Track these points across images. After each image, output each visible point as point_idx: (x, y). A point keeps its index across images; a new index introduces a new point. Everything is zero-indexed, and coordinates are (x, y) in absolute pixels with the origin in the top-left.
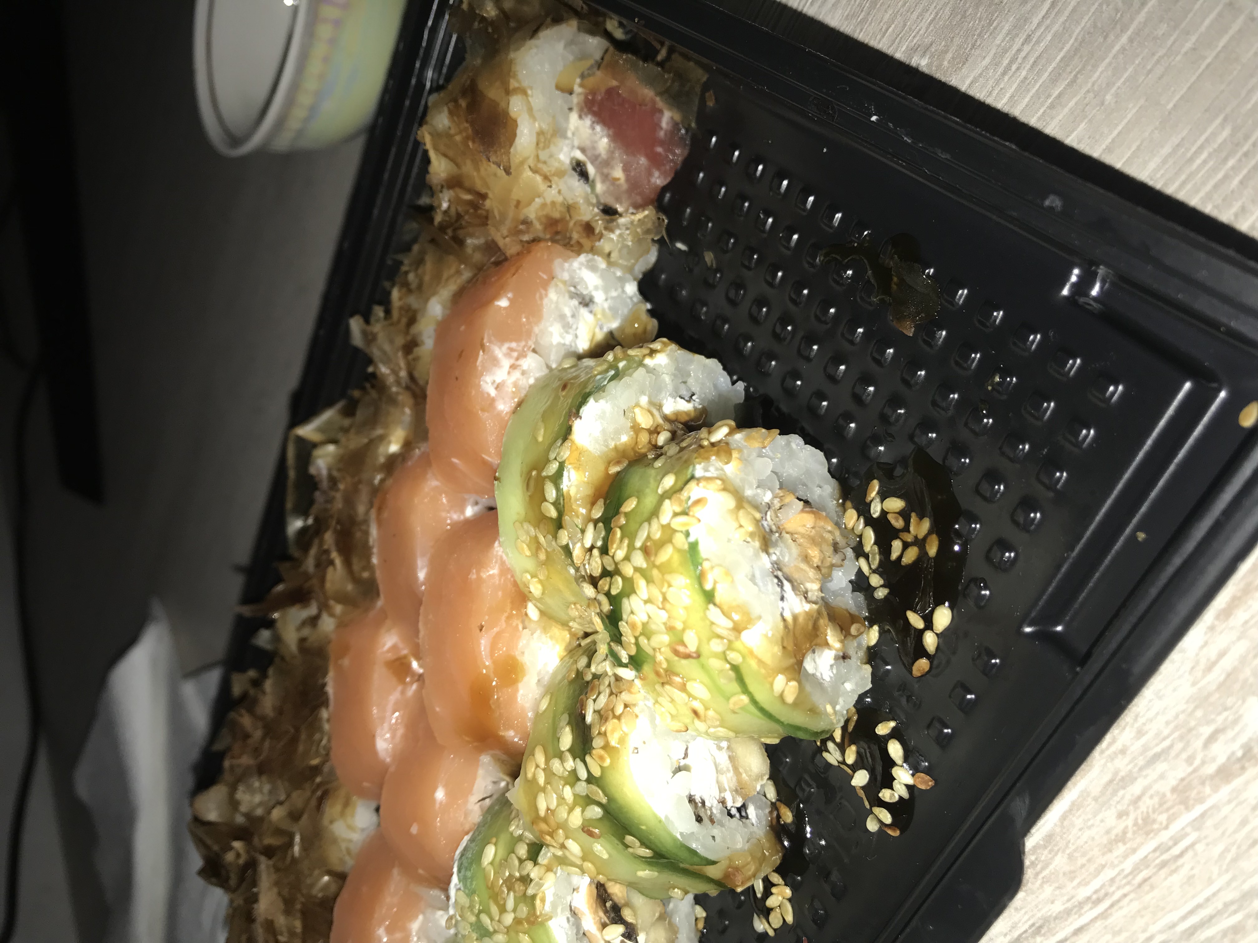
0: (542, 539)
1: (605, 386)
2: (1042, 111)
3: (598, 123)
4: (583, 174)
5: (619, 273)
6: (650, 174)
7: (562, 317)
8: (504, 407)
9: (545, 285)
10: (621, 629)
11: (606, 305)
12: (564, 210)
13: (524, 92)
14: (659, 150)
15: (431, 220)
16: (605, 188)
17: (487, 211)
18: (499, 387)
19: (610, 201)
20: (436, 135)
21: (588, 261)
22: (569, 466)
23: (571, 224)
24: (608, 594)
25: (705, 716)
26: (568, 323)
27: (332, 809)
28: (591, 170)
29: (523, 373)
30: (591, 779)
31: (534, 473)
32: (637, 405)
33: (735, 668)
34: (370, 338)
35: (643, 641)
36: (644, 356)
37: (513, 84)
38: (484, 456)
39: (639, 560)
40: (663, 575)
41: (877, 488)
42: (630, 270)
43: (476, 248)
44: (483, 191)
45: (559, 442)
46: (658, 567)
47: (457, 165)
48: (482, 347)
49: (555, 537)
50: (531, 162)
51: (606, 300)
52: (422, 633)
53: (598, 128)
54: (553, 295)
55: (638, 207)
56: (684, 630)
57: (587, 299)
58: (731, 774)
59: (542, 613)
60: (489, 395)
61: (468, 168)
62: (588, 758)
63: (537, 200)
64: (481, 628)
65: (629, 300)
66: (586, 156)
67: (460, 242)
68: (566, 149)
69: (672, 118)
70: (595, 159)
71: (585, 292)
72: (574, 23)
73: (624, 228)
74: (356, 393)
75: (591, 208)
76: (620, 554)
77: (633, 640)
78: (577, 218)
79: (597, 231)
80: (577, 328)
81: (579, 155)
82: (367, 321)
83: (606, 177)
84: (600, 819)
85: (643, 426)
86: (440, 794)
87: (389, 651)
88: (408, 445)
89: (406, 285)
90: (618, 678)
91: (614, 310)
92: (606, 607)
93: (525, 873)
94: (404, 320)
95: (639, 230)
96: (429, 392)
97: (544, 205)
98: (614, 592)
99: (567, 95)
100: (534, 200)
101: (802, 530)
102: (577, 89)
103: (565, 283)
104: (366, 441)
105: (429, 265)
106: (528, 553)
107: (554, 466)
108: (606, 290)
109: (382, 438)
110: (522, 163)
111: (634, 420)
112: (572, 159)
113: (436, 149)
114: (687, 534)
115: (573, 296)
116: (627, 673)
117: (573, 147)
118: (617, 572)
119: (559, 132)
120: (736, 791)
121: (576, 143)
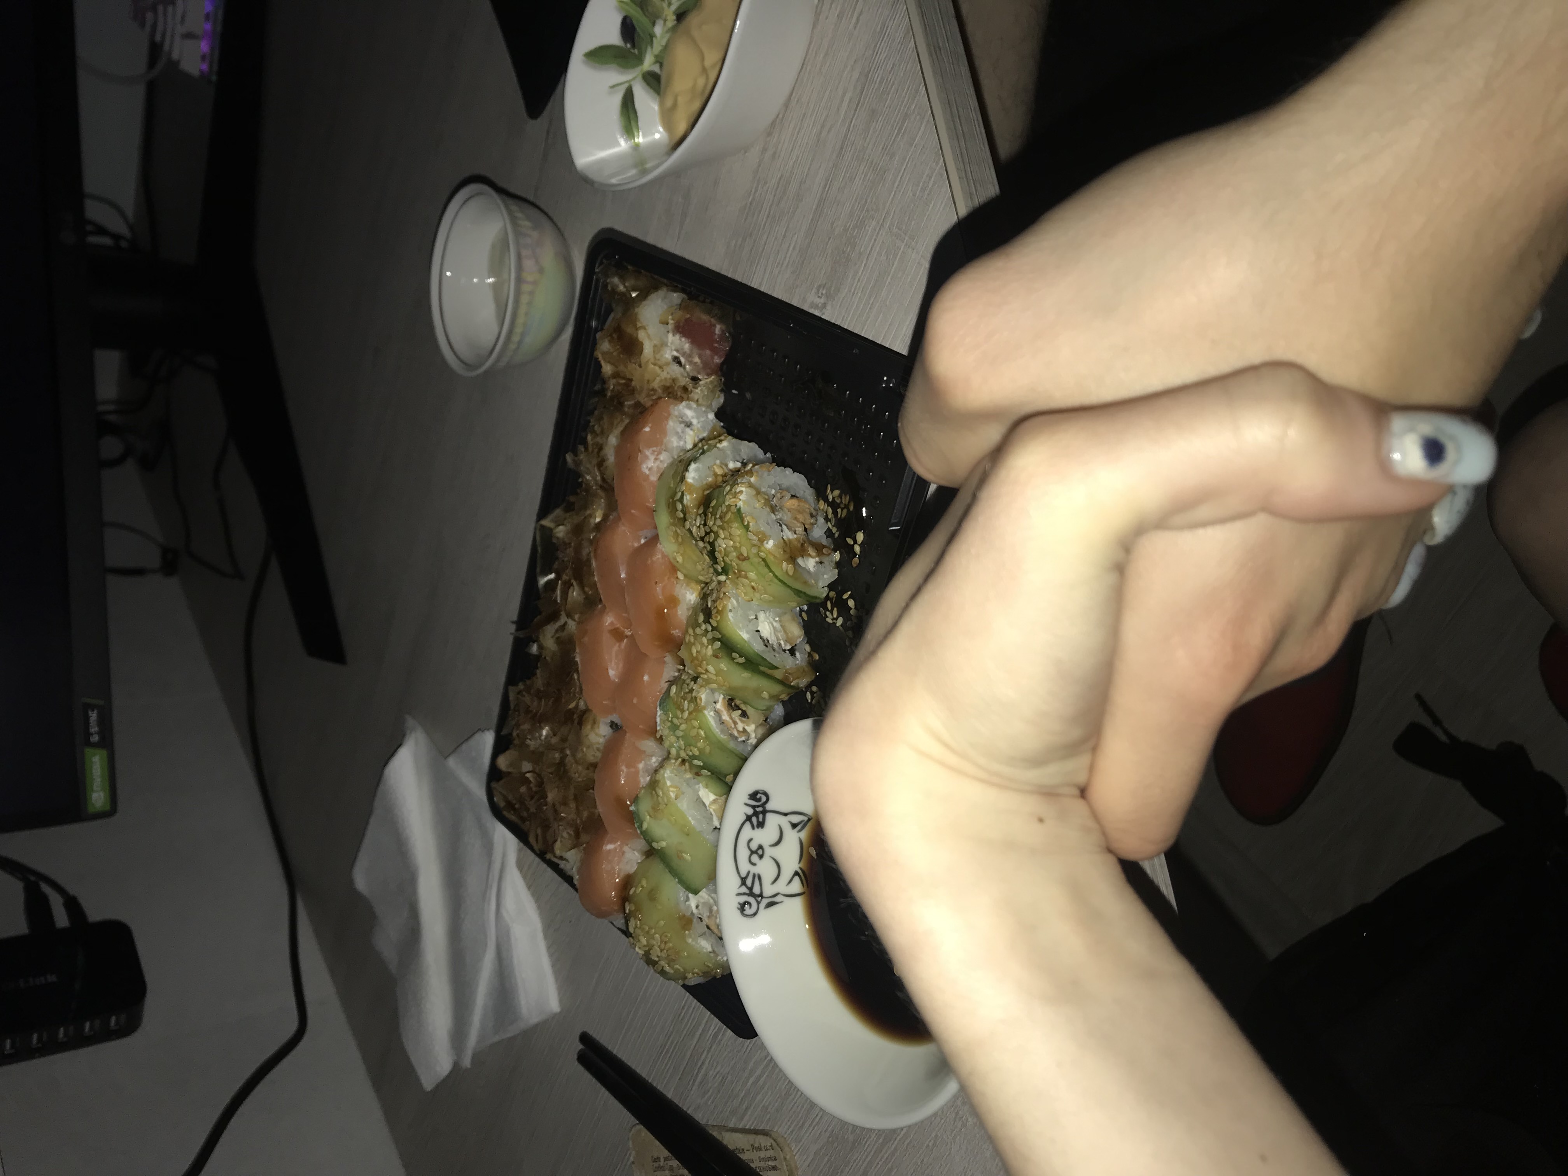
0: (679, 531)
1: (698, 457)
2: (867, 310)
3: (682, 337)
4: (679, 363)
5: (704, 409)
6: (713, 358)
7: (677, 433)
8: (654, 478)
9: (667, 418)
10: (716, 555)
11: (699, 426)
12: (671, 381)
13: (644, 328)
14: (716, 345)
15: (605, 396)
16: (691, 368)
17: (633, 387)
18: (650, 469)
19: (694, 374)
20: (603, 353)
21: (687, 405)
22: (686, 493)
23: (676, 388)
24: (709, 543)
25: (758, 589)
26: (680, 436)
27: (587, 728)
28: (683, 360)
29: (661, 461)
30: (714, 629)
31: (671, 500)
32: (715, 464)
33: (764, 560)
34: (578, 463)
35: (726, 559)
36: (716, 443)
37: (639, 325)
38: (647, 504)
39: (719, 522)
40: (728, 524)
41: (830, 488)
42: (709, 406)
43: (629, 407)
44: (630, 377)
45: (680, 483)
46: (725, 522)
47: (616, 367)
48: (640, 451)
49: (684, 526)
50: (652, 360)
51: (699, 423)
52: (627, 600)
53: (683, 339)
54: (671, 423)
55: (709, 375)
56: (740, 547)
57: (689, 424)
58: (782, 633)
59: (685, 576)
60: (645, 473)
61: (621, 368)
62: (711, 620)
63: (657, 378)
64: (656, 583)
65: (710, 422)
66: (679, 353)
67: (621, 404)
68: (668, 352)
69: (721, 328)
70: (684, 354)
71: (687, 420)
72: (665, 289)
73: (702, 386)
74: (572, 499)
75: (685, 379)
76: (711, 523)
77: (722, 559)
78: (678, 384)
79: (689, 390)
80: (685, 438)
81: (675, 354)
82: (576, 455)
83: (691, 363)
84: (719, 648)
85: (719, 473)
86: (646, 678)
87: (609, 625)
88: (605, 518)
89: (593, 432)
90: (719, 582)
91: (703, 428)
92: (709, 548)
93: (690, 688)
94: (596, 450)
95: (710, 386)
96: (615, 486)
97: (661, 381)
98: (711, 541)
99: (665, 325)
100: (655, 379)
101: (793, 507)
102: (671, 322)
103: (676, 416)
104: (583, 518)
105: (606, 419)
106: (674, 541)
107: (680, 494)
108: (698, 418)
109: (590, 516)
110: (647, 362)
111: (714, 471)
112: (672, 356)
113: (604, 359)
114: (736, 506)
115: (681, 422)
116: (722, 578)
117: (672, 350)
118: (711, 531)
119: (664, 344)
120: (786, 641)
121: (673, 348)
